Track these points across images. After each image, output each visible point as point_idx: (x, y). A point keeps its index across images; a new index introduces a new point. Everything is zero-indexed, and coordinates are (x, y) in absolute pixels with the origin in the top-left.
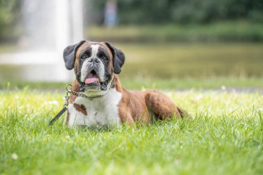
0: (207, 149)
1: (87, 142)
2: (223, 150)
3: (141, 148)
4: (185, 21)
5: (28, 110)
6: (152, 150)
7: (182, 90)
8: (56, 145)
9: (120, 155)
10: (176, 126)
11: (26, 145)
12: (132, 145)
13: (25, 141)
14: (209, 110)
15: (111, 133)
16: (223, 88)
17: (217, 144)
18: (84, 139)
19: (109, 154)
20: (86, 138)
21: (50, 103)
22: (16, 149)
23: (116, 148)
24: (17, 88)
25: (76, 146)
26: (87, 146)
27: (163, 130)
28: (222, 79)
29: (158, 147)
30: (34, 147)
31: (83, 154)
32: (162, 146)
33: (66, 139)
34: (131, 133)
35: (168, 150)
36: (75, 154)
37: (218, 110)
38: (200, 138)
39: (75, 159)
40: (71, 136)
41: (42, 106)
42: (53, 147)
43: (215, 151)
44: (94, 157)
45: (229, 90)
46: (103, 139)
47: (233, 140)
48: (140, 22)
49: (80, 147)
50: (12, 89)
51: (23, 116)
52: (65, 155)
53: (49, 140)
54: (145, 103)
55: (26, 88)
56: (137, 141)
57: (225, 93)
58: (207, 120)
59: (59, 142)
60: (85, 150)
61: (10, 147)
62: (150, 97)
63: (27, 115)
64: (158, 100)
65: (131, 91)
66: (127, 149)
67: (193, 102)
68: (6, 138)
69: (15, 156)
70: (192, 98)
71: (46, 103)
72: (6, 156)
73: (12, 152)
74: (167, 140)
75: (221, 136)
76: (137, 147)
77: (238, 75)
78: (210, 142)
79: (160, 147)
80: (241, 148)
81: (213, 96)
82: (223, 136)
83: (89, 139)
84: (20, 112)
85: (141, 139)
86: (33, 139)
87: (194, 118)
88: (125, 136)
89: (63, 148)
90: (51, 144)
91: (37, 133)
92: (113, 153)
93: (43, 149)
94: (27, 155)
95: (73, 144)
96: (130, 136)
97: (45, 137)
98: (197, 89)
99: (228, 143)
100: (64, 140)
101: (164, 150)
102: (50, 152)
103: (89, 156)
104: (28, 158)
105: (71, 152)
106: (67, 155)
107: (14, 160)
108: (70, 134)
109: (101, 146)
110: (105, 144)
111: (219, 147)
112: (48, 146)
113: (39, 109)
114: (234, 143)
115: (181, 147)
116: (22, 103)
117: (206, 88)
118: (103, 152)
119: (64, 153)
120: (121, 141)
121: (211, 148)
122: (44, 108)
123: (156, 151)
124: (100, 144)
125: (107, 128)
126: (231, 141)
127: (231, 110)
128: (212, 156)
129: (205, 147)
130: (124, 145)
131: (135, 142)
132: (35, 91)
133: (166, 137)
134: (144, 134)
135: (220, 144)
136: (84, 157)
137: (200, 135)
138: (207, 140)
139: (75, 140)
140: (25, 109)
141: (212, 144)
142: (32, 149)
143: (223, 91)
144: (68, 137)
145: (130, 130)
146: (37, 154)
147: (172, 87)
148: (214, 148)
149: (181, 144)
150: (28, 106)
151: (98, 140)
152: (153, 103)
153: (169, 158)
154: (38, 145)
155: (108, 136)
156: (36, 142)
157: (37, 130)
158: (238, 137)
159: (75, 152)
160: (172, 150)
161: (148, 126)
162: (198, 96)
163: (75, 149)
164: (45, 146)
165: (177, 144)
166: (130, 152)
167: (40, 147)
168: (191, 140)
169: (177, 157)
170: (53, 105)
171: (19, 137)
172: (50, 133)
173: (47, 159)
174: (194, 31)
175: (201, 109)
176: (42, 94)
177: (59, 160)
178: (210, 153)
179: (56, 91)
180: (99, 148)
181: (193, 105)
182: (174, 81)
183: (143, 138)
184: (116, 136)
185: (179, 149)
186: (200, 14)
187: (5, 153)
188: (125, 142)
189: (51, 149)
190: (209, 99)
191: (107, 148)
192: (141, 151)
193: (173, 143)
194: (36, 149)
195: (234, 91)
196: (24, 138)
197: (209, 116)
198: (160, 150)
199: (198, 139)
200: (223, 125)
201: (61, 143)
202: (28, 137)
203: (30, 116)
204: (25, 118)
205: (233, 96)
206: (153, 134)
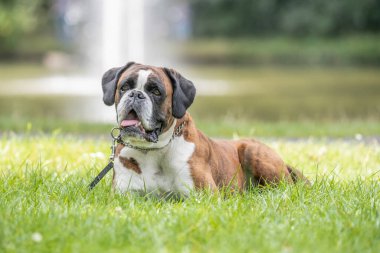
0: (333, 232)
1: (147, 218)
2: (358, 233)
3: (232, 227)
4: (302, 33)
5: (58, 167)
6: (248, 230)
7: (295, 139)
8: (100, 221)
9: (197, 239)
10: (286, 196)
11: (54, 219)
12: (217, 223)
13: (53, 214)
14: (337, 171)
15: (184, 205)
16: (359, 137)
17: (348, 225)
18: (144, 212)
19: (181, 236)
20: (147, 211)
21: (93, 155)
22: (39, 226)
23: (192, 227)
24: (41, 132)
25: (131, 224)
26: (148, 223)
27: (265, 201)
28: (358, 124)
29: (255, 227)
30: (66, 224)
31: (142, 236)
32: (264, 226)
33: (116, 212)
34: (216, 205)
35: (272, 232)
36: (129, 236)
37: (349, 171)
38: (321, 214)
39: (130, 243)
40: (124, 208)
41: (80, 159)
42: (97, 224)
43: (345, 234)
44: (159, 240)
45: (367, 140)
46: (173, 213)
47: (373, 219)
48: (233, 33)
49: (138, 224)
50: (34, 133)
51: (50, 176)
52: (113, 237)
53: (90, 214)
54: (237, 160)
55: (56, 132)
56: (225, 218)
57: (362, 145)
58: (332, 186)
59: (105, 217)
60: (144, 230)
61: (30, 222)
62: (246, 150)
63: (56, 175)
64: (258, 154)
65: (216, 140)
66: (209, 228)
67: (311, 158)
68: (24, 209)
69: (37, 237)
70: (310, 153)
71: (86, 155)
72: (24, 236)
73: (33, 231)
74: (270, 216)
75: (354, 212)
76: (224, 226)
78: (337, 221)
79: (260, 227)
81: (343, 149)
82: (358, 212)
83: (151, 213)
84: (46, 169)
85: (231, 215)
86: (66, 211)
87: (313, 183)
88: (207, 209)
89: (111, 225)
90: (93, 220)
91: (72, 202)
92: (188, 235)
93: (80, 226)
94: (56, 236)
95: (127, 222)
96: (214, 209)
97: (84, 209)
98: (318, 138)
99: (365, 223)
100: (112, 214)
101: (266, 232)
102: (92, 232)
103: (150, 239)
104: (57, 240)
105: (123, 231)
106: (117, 237)
107: (35, 243)
108: (122, 205)
109: (170, 224)
110: (175, 221)
111: (352, 229)
112: (88, 223)
113: (75, 165)
114: (374, 223)
115: (293, 228)
116: (49, 155)
117: (332, 138)
118: (172, 233)
119: (112, 233)
120: (200, 216)
121: (339, 230)
122: (83, 164)
123: (254, 233)
124: (168, 220)
125: (179, 196)
126: (370, 220)
127: (370, 172)
128: (339, 243)
129: (330, 228)
130: (204, 223)
131: (222, 219)
132: (70, 137)
133: (269, 211)
134: (236, 207)
135: (352, 225)
136: (143, 241)
137: (322, 210)
138: (333, 217)
139: (129, 214)
140: (54, 164)
141: (340, 224)
142: (64, 226)
143: (359, 142)
144: (119, 209)
145: (214, 199)
146: (72, 234)
147: (280, 135)
148: (342, 230)
149: (292, 224)
150: (58, 159)
151: (164, 214)
152: (250, 159)
153: (274, 245)
154: (73, 221)
155: (181, 208)
156: (71, 216)
157: (71, 198)
159: (128, 232)
160: (278, 232)
161: (241, 193)
162: (320, 150)
163: (130, 227)
164: (84, 221)
165: (287, 222)
166: (213, 233)
167: (76, 224)
168: (308, 217)
169: (286, 243)
170: (97, 159)
171: (44, 208)
172: (92, 203)
173: (87, 242)
174: (315, 49)
175: (324, 170)
176: (80, 142)
177: (105, 244)
178: (338, 237)
179: (102, 137)
180: (166, 227)
181: (312, 163)
182: (283, 125)
183: (233, 213)
184: (192, 208)
185: (289, 230)
186: (325, 23)
187: (22, 231)
188: (206, 219)
189: (92, 227)
190: (337, 154)
191: (178, 228)
192: (230, 232)
193: (280, 222)
194: (69, 227)
195: (375, 141)
196: (52, 209)
197: (336, 181)
198: (260, 231)
199: (318, 216)
200: (357, 194)
201: (108, 218)
202: (57, 208)
203: (62, 175)
204: (53, 179)
205: (374, 151)
206: (249, 207)
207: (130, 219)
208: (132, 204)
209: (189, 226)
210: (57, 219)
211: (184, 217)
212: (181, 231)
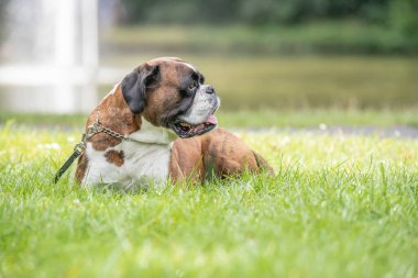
0: (298, 223)
1: (106, 211)
3: (194, 219)
4: (261, 20)
5: (12, 158)
6: (211, 223)
7: (257, 129)
8: (57, 214)
9: (159, 232)
10: (249, 187)
11: (9, 212)
12: (178, 215)
13: (8, 207)
14: (301, 161)
15: (145, 196)
16: (323, 126)
17: (314, 216)
18: (102, 205)
19: (142, 229)
20: (106, 204)
21: (48, 146)
23: (154, 220)
25: (90, 216)
26: (107, 216)
27: (227, 194)
28: (320, 114)
29: (218, 220)
30: (22, 217)
31: (101, 229)
32: (227, 218)
33: (74, 204)
34: (177, 196)
35: (236, 225)
36: (88, 229)
37: (314, 162)
38: (287, 206)
39: (88, 237)
40: (82, 200)
41: (35, 151)
42: (54, 217)
43: (311, 226)
44: (120, 232)
45: (331, 130)
46: (133, 206)
47: (339, 210)
48: (188, 21)
49: (96, 217)
51: (4, 167)
52: (72, 230)
53: (47, 207)
55: (10, 123)
56: (187, 209)
57: (326, 135)
58: (297, 177)
59: (63, 210)
60: (104, 223)
63: (10, 166)
64: (223, 151)
66: (171, 221)
67: (274, 148)
70: (274, 144)
71: (40, 146)
74: (233, 207)
75: (320, 202)
76: (186, 219)
77: (345, 106)
78: (302, 213)
79: (223, 219)
80: (352, 222)
81: (308, 140)
82: (323, 204)
83: (110, 205)
85: (193, 207)
86: (22, 204)
87: (277, 173)
89: (69, 218)
90: (50, 213)
91: (27, 195)
92: (149, 227)
93: (37, 219)
94: (11, 229)
95: (86, 215)
96: (175, 201)
97: (40, 202)
98: (282, 128)
99: (331, 214)
100: (70, 207)
101: (229, 224)
102: (49, 225)
103: (112, 231)
104: (13, 234)
105: (82, 224)
106: (75, 230)
108: (80, 197)
109: (130, 217)
110: (135, 214)
111: (318, 221)
112: (46, 215)
113: (29, 156)
114: (340, 214)
115: (257, 220)
118: (132, 226)
119: (70, 225)
120: (160, 210)
121: (305, 221)
123: (217, 225)
124: (128, 213)
126: (336, 212)
127: (335, 163)
128: (305, 235)
129: (296, 220)
130: (166, 216)
131: (184, 211)
132: (23, 127)
133: (233, 203)
134: (198, 200)
135: (319, 216)
136: (102, 234)
137: (287, 200)
138: (298, 209)
139: (88, 207)
140: (8, 156)
141: (305, 216)
142: (20, 220)
143: (322, 131)
144: (77, 201)
146: (28, 227)
147: (241, 125)
148: (309, 222)
149: (256, 215)
150: (12, 151)
151: (125, 207)
153: (238, 237)
154: (29, 214)
155: (143, 199)
156: (27, 208)
157: (26, 190)
158: (347, 204)
159: (88, 225)
160: (243, 225)
162: (284, 140)
163: (88, 220)
164: (41, 216)
165: (251, 214)
166: (175, 226)
167: (32, 217)
168: (273, 208)
169: (251, 235)
170: (52, 150)
172: (48, 195)
173: (44, 235)
174: (274, 37)
175: (288, 159)
176: (34, 132)
177: (63, 237)
178: (303, 229)
179: (57, 128)
180: (127, 220)
181: (276, 154)
182: (243, 115)
183: (196, 205)
184: (154, 201)
185: (253, 222)
186: (285, 9)
189: (49, 220)
190: (301, 144)
191: (139, 220)
192: (193, 225)
193: (245, 214)
194: (25, 221)
195: (340, 131)
196: (6, 203)
197: (301, 172)
198: (224, 223)
199: (283, 208)
200: (322, 185)
201: (66, 211)
202: (12, 201)
203: (16, 167)
204: (7, 171)
205: (338, 140)
206: (212, 198)
207: (88, 212)
208: (90, 196)
209: (151, 218)
210: (12, 212)
211: (144, 209)
212: (141, 223)
